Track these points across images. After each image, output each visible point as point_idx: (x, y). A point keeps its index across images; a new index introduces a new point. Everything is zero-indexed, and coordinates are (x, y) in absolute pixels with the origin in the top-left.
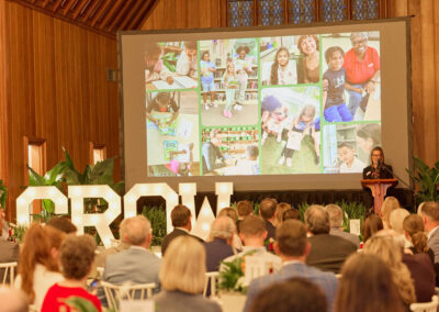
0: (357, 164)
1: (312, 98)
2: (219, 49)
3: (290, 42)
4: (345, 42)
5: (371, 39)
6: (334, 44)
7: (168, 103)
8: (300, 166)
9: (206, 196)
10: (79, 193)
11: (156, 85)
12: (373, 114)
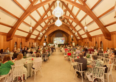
0: (63, 43)
1: (61, 40)
2: (57, 38)
3: (60, 38)
4: (63, 38)
5: (64, 38)
6: (62, 38)
7: (55, 40)
8: (61, 43)
9: (57, 45)
10: (51, 44)
11: (54, 40)
12: (64, 41)
